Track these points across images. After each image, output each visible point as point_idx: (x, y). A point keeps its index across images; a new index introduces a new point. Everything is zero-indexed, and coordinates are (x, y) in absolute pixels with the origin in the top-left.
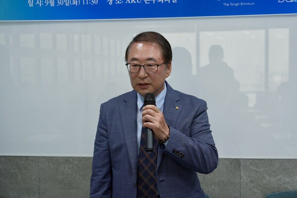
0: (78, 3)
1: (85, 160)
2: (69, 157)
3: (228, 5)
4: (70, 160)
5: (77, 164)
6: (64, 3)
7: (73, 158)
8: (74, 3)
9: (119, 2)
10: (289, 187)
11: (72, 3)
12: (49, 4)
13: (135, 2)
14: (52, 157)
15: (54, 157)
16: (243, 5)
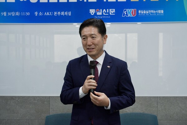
0: (19, 15)
1: (22, 98)
2: (13, 96)
3: (97, 17)
4: (14, 98)
5: (17, 100)
6: (12, 14)
7: (15, 97)
8: (17, 15)
9: (40, 15)
10: (128, 111)
11: (16, 14)
12: (4, 15)
13: (49, 15)
14: (4, 96)
15: (5, 96)
16: (105, 18)
